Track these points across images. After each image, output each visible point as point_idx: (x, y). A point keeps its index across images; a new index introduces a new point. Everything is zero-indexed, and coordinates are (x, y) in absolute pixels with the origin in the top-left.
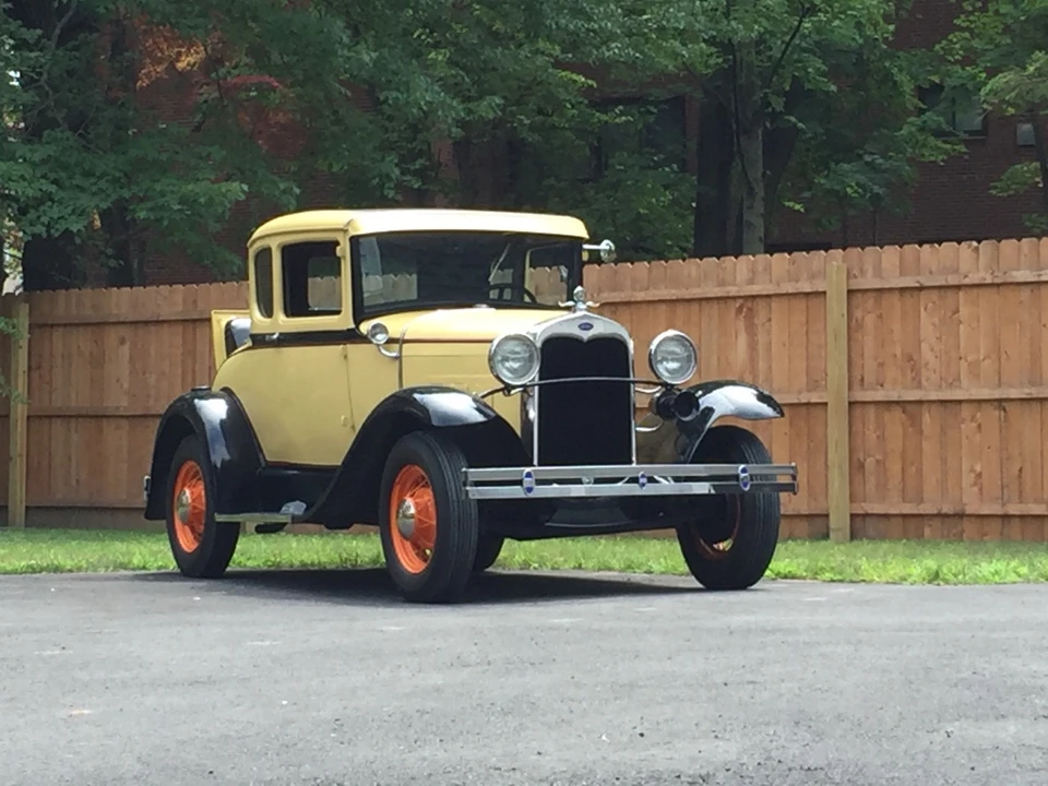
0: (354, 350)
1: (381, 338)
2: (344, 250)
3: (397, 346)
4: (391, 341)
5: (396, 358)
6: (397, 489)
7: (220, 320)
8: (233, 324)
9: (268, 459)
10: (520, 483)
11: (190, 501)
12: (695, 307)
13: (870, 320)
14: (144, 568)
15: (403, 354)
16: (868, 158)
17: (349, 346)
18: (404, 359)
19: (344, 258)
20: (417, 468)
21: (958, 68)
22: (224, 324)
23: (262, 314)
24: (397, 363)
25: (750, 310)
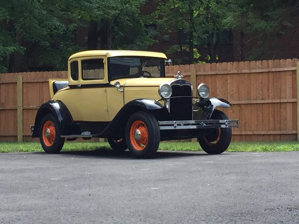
0: (108, 89)
1: (118, 86)
2: (105, 61)
3: (123, 88)
4: (121, 86)
5: (122, 91)
6: (132, 127)
7: (51, 82)
8: (55, 82)
9: (74, 120)
10: (173, 125)
11: (49, 132)
14: (28, 151)
15: (125, 90)
16: (137, 43)
17: (107, 88)
18: (125, 92)
19: (105, 63)
20: (141, 121)
21: (157, 20)
22: (52, 83)
23: (73, 80)
24: (123, 93)
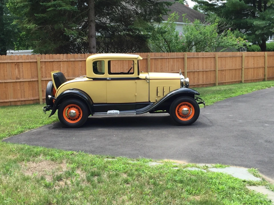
2: (136, 62)
3: (148, 80)
9: (94, 102)
12: (5, 64)
13: (44, 66)
18: (150, 83)
24: (148, 83)
25: (18, 65)
